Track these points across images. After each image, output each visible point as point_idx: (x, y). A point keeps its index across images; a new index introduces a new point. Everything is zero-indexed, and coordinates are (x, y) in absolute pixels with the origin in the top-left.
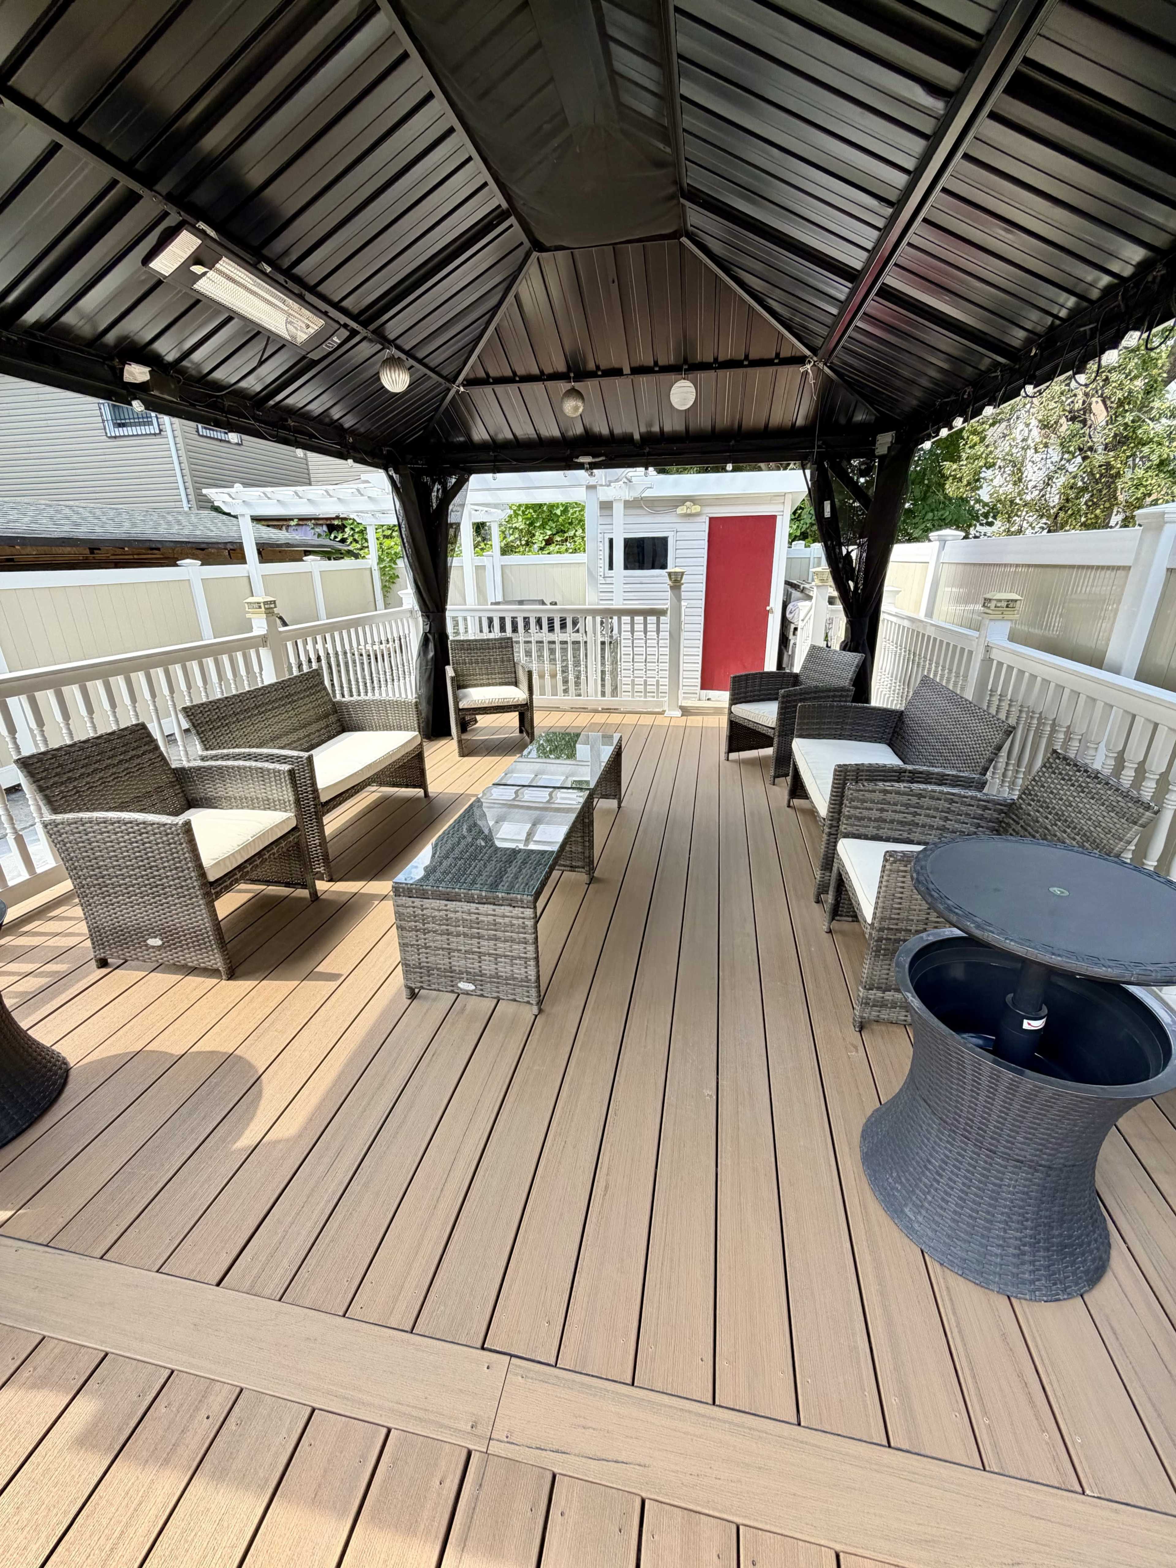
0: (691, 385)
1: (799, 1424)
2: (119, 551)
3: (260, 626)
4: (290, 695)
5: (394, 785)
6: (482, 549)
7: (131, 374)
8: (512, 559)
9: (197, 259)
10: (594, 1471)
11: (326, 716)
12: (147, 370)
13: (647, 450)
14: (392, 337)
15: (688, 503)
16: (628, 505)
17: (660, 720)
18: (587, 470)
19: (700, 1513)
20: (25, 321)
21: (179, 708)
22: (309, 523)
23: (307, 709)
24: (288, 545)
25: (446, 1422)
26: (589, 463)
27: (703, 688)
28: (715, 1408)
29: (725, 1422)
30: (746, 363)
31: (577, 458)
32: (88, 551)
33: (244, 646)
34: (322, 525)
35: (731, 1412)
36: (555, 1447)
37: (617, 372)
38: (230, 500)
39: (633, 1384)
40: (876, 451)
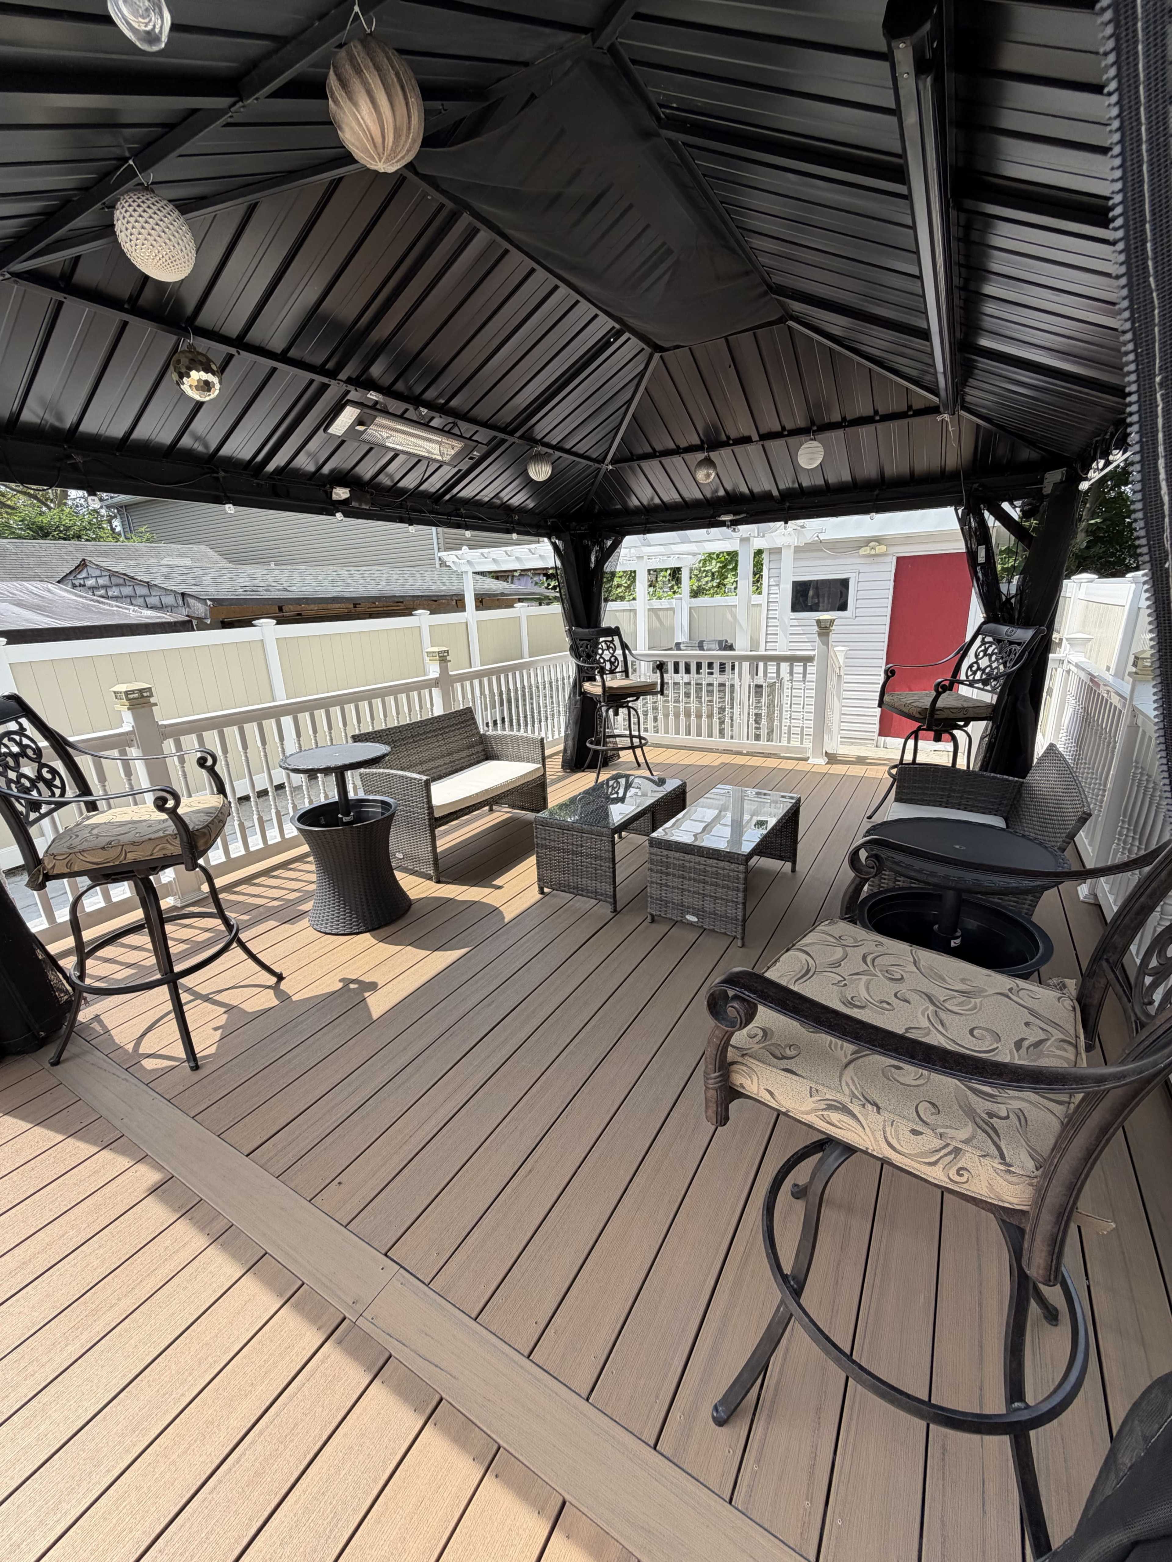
0: (820, 445)
1: (587, 1400)
2: (373, 605)
3: (434, 671)
4: (443, 728)
5: (523, 809)
6: (674, 592)
7: (337, 494)
8: (703, 601)
9: (360, 422)
10: (418, 1365)
11: (471, 746)
12: (347, 490)
13: (788, 504)
14: (539, 437)
15: (872, 544)
16: (798, 550)
17: (802, 766)
18: (728, 527)
19: (476, 1425)
20: (267, 472)
21: (349, 735)
22: (529, 573)
23: (456, 740)
24: (503, 594)
25: (339, 1293)
26: (731, 521)
27: (880, 734)
28: (527, 1361)
29: (529, 1373)
30: (877, 418)
31: (719, 516)
32: (352, 606)
33: (418, 687)
34: (539, 574)
35: (536, 1368)
36: (401, 1339)
37: (747, 440)
38: (457, 560)
39: (475, 1320)
40: (1044, 490)
